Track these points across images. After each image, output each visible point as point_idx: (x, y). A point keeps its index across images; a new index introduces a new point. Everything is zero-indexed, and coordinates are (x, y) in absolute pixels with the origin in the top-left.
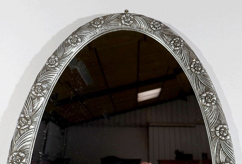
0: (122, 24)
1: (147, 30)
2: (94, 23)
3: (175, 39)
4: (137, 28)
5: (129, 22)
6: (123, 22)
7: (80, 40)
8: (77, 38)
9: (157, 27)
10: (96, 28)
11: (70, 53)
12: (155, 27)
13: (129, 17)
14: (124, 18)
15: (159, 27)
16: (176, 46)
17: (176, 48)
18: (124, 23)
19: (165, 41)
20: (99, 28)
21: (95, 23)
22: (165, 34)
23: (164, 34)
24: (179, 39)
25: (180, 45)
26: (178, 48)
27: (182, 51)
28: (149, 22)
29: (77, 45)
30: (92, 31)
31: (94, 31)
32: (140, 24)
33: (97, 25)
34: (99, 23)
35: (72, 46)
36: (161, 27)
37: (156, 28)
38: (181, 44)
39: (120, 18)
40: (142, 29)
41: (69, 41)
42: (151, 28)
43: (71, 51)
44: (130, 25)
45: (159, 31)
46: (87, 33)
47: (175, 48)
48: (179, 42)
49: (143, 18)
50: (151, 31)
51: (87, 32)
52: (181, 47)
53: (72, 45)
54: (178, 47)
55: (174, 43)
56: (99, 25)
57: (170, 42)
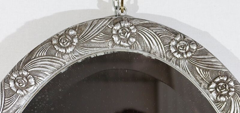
0: (114, 44)
1: (164, 56)
2: (58, 44)
3: (218, 80)
4: (144, 51)
5: (128, 40)
6: (116, 39)
7: (32, 81)
8: (26, 78)
9: (184, 51)
10: (63, 54)
11: (15, 108)
12: (179, 53)
13: (129, 28)
14: (118, 31)
15: (186, 53)
16: (220, 95)
17: (220, 98)
18: (118, 43)
19: (198, 81)
20: (68, 54)
21: (61, 44)
22: (200, 68)
23: (198, 67)
24: (225, 79)
25: (228, 93)
26: (223, 99)
27: (231, 105)
28: (167, 41)
29: (27, 92)
30: (55, 61)
31: (59, 60)
32: (150, 44)
33: (64, 48)
34: (68, 44)
35: (18, 94)
36: (192, 52)
37: (182, 54)
38: (230, 91)
39: (109, 31)
40: (154, 53)
41: (12, 84)
42: (172, 54)
43: (18, 104)
44: (130, 47)
45: (187, 61)
46: (46, 66)
47: (218, 98)
48: (225, 85)
49: (155, 33)
50: (171, 59)
51: (47, 64)
52: (229, 96)
53: (18, 92)
54: (224, 96)
55: (216, 88)
56: (68, 47)
57: (209, 85)
